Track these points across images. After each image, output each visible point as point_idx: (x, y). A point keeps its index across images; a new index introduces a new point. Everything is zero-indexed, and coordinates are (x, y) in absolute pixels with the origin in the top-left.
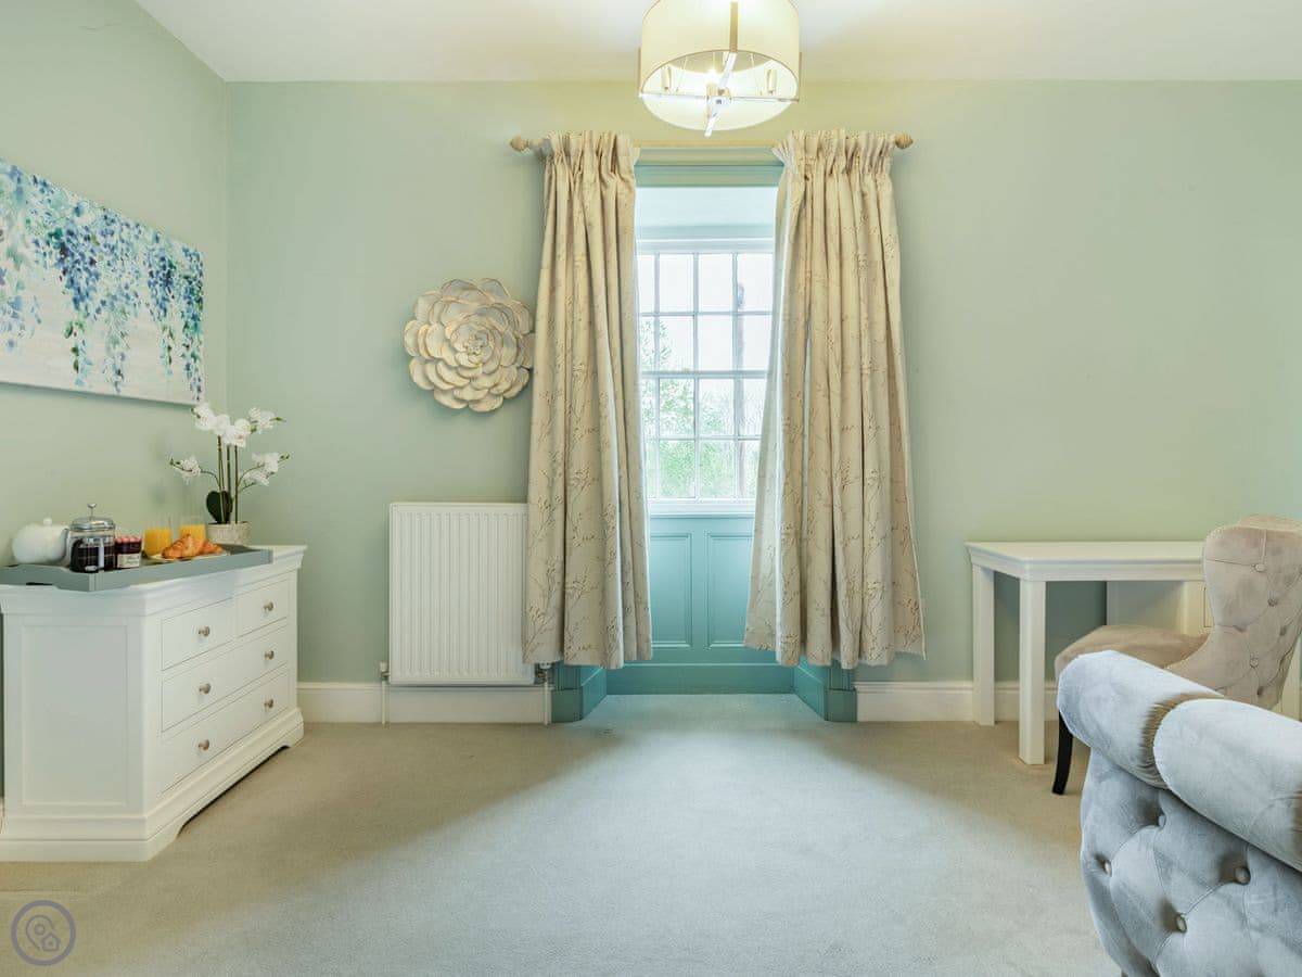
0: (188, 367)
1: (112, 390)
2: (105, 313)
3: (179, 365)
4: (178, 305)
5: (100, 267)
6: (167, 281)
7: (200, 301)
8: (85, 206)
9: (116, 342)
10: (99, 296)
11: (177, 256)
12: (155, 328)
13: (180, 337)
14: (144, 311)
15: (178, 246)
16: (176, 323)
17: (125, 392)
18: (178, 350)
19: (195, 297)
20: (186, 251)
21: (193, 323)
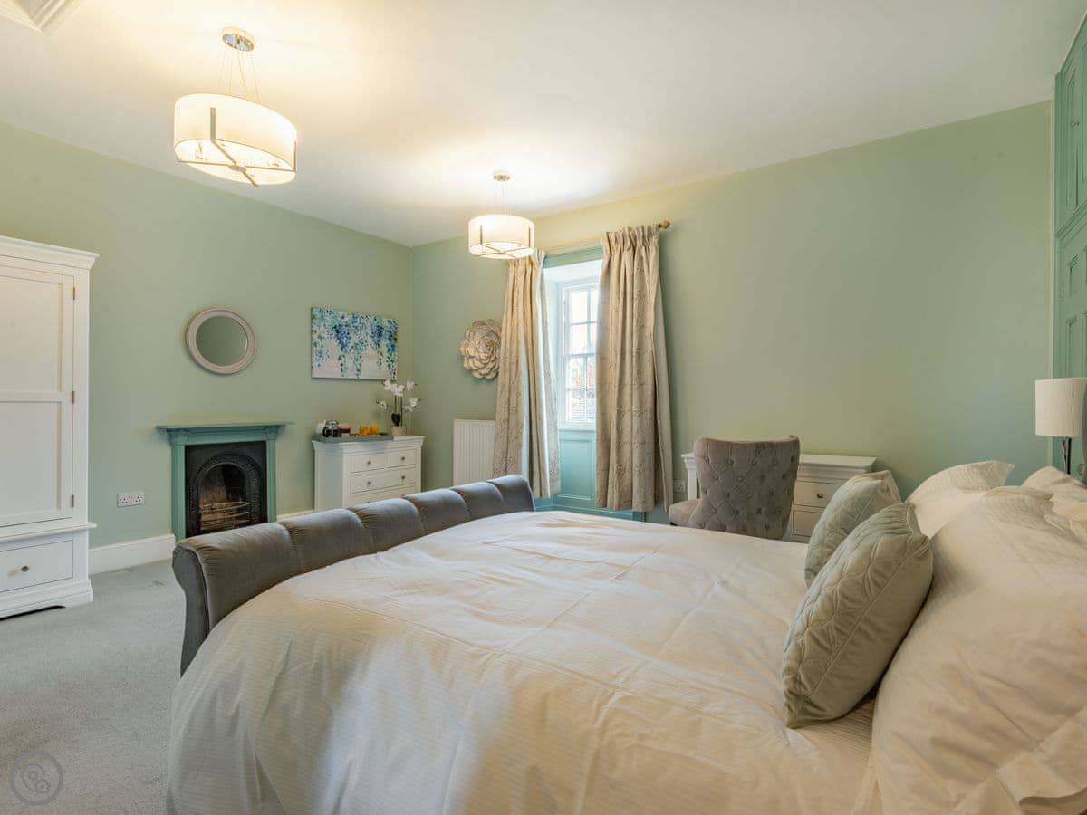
0: (389, 366)
1: (356, 377)
2: (353, 351)
3: (384, 365)
4: (385, 343)
5: (351, 335)
6: (380, 334)
7: (395, 339)
8: (346, 315)
9: (357, 360)
10: (351, 344)
11: (385, 323)
12: (375, 353)
13: (386, 354)
14: (369, 347)
15: (385, 320)
16: (384, 349)
17: (361, 377)
18: (384, 359)
19: (393, 337)
20: (389, 321)
21: (392, 348)
